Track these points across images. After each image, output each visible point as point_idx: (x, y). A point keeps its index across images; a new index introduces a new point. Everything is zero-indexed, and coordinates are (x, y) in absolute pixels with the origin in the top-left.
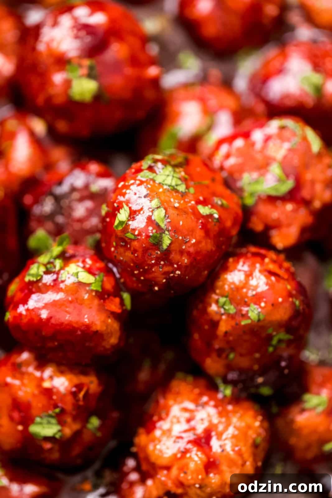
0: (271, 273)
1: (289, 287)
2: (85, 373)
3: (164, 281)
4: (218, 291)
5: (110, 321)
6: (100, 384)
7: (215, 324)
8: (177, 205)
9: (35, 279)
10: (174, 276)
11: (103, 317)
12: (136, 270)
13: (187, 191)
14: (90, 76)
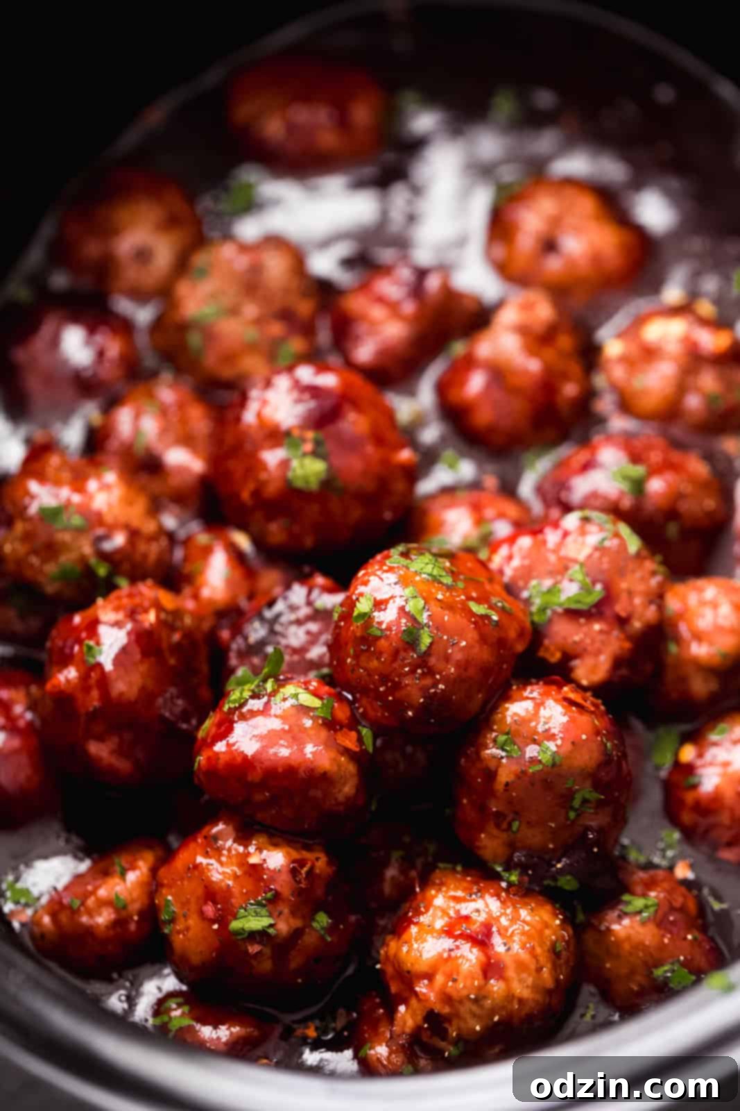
0: (571, 703)
1: (596, 722)
2: (308, 848)
3: (422, 700)
4: (495, 727)
5: (343, 759)
6: (329, 863)
7: (491, 775)
8: (440, 596)
9: (237, 705)
10: (435, 693)
11: (333, 754)
12: (381, 686)
13: (454, 584)
14: (315, 454)
